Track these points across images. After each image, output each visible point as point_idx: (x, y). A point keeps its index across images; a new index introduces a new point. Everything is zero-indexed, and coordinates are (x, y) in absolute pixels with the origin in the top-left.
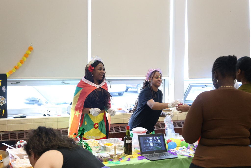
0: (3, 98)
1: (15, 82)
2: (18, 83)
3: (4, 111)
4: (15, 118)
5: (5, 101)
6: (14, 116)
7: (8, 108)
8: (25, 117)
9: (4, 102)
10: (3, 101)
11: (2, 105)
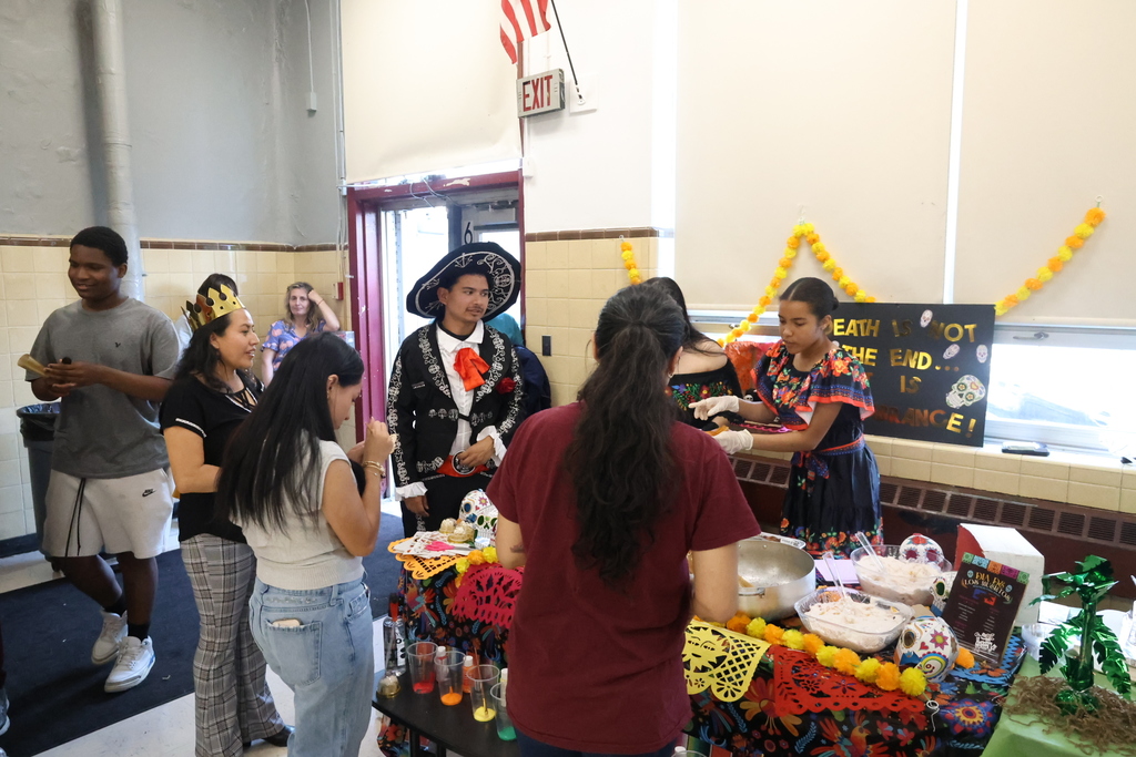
0: (977, 381)
1: (1032, 334)
2: (1040, 334)
3: (973, 421)
4: (1005, 451)
5: (981, 393)
6: (1008, 444)
7: (989, 416)
8: (1045, 454)
9: (978, 396)
10: (974, 391)
11: (970, 403)
